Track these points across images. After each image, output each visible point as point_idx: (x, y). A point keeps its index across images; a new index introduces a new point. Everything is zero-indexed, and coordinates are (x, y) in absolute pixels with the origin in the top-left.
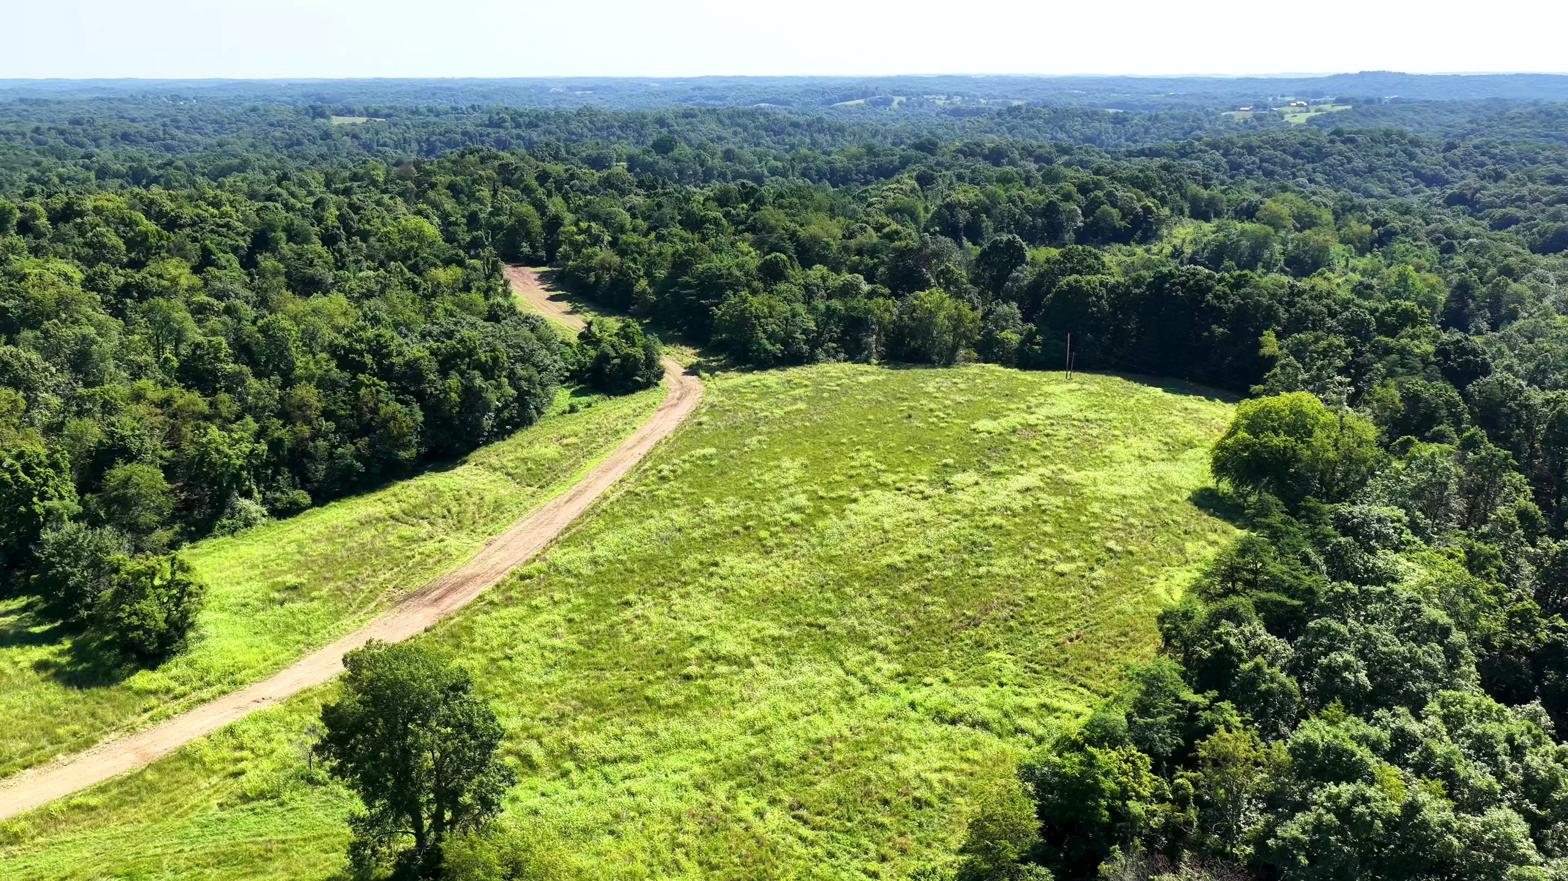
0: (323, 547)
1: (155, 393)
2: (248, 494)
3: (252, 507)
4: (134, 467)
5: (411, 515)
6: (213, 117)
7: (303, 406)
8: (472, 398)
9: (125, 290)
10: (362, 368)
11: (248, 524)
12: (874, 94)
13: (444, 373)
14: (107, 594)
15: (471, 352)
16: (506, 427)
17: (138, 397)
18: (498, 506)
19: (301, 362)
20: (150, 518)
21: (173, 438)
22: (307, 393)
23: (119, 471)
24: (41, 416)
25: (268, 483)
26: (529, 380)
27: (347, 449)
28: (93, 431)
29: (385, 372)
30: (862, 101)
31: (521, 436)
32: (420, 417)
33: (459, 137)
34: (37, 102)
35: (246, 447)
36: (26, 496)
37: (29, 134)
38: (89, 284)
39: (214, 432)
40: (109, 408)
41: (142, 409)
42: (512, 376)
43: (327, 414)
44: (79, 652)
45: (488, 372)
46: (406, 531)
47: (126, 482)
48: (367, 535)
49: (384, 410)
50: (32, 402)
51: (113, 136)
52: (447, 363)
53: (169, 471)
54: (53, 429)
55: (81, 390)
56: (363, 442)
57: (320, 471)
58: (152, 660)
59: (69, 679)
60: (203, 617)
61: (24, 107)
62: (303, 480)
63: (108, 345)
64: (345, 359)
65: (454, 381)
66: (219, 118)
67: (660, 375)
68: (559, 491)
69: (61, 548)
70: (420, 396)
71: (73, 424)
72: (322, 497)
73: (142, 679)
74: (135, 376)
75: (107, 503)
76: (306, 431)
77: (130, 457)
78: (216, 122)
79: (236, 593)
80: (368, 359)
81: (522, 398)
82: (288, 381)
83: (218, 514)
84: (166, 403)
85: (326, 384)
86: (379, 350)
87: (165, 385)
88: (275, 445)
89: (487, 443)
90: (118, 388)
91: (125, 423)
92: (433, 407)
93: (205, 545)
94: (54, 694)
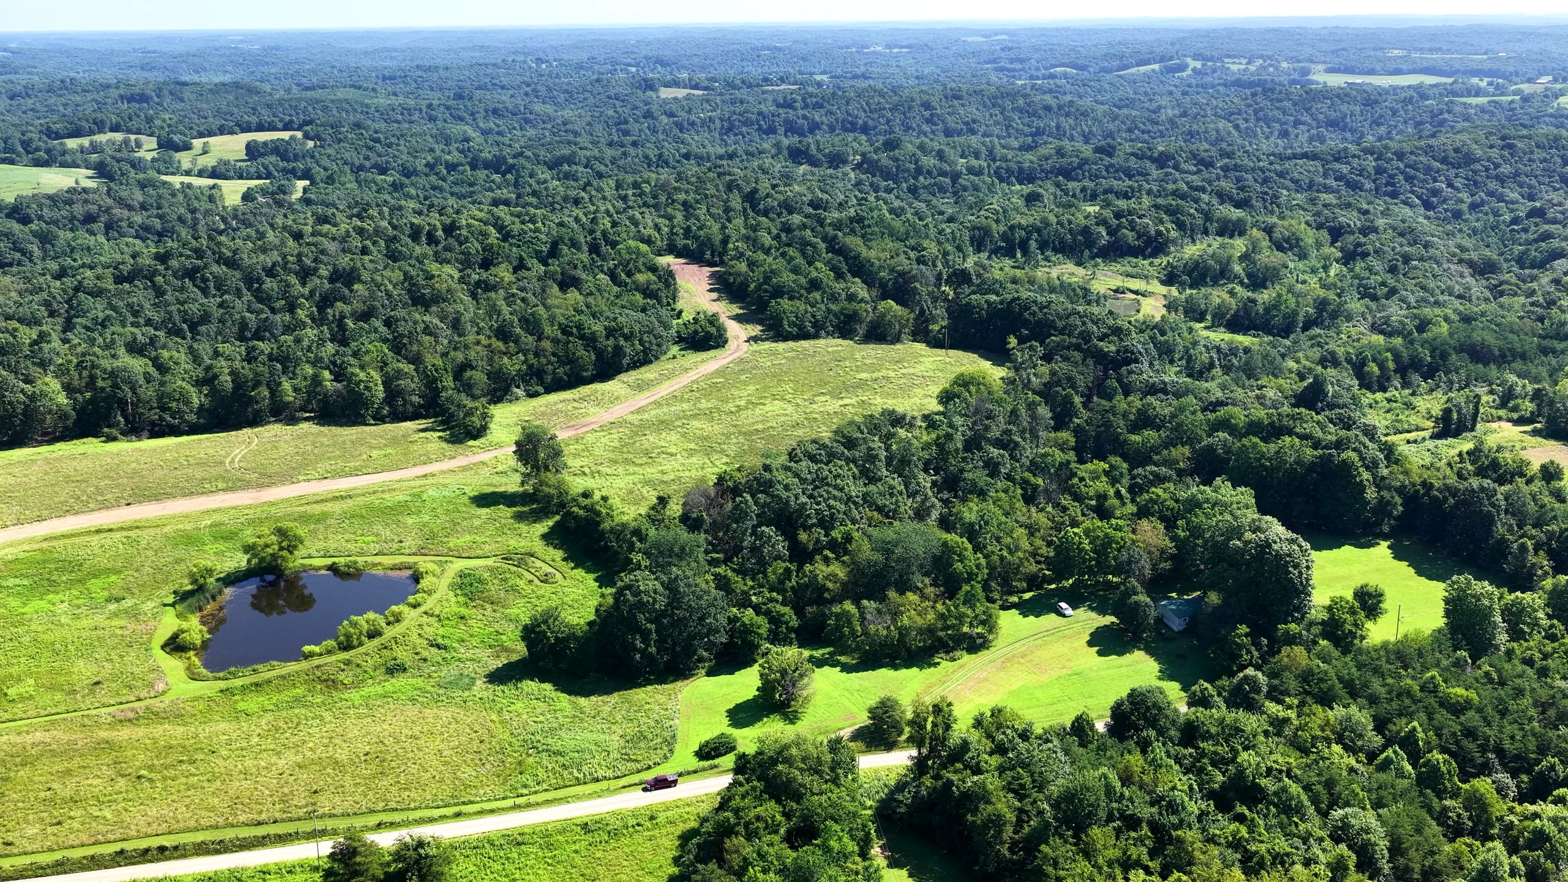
0: (543, 409)
1: (485, 342)
2: (518, 387)
3: (520, 392)
4: (474, 372)
5: (583, 399)
6: (565, 87)
7: (544, 350)
8: (618, 350)
9: (478, 284)
10: (571, 334)
11: (517, 399)
12: (1171, 58)
13: (607, 338)
14: (462, 415)
15: (621, 329)
16: (636, 364)
17: (478, 343)
18: (617, 398)
19: (548, 330)
20: (478, 392)
21: (491, 361)
22: (546, 345)
23: (468, 373)
24: (439, 348)
25: (527, 383)
26: (650, 343)
27: (560, 371)
28: (460, 356)
29: (582, 337)
30: (1156, 67)
31: (643, 369)
32: (593, 357)
33: (754, 117)
34: (429, 69)
35: (517, 367)
36: (435, 380)
37: (424, 110)
38: (462, 280)
39: (506, 360)
40: (466, 347)
41: (479, 348)
42: (641, 341)
43: (554, 354)
44: (452, 435)
45: (627, 338)
46: (576, 405)
47: (470, 378)
48: (560, 406)
49: (578, 354)
50: (437, 342)
51: (486, 111)
52: (610, 332)
53: (489, 375)
54: (444, 355)
55: (456, 338)
56: (567, 367)
57: (549, 379)
58: (475, 437)
59: (448, 441)
60: (492, 426)
61: (420, 73)
62: (541, 382)
63: (467, 316)
64: (565, 330)
65: (611, 342)
66: (569, 88)
67: (726, 342)
68: (646, 394)
69: (447, 399)
70: (595, 349)
71: (452, 353)
72: (548, 391)
73: (471, 443)
74: (478, 334)
75: (463, 385)
76: (544, 361)
77: (472, 368)
78: (567, 91)
79: (505, 421)
80: (575, 330)
81: (646, 351)
82: (539, 339)
83: (506, 394)
84: (490, 345)
85: (555, 341)
86: (579, 326)
87: (489, 337)
88: (530, 367)
89: (627, 371)
90: (471, 338)
91: (472, 355)
92: (600, 353)
93: (499, 405)
94: (444, 445)
